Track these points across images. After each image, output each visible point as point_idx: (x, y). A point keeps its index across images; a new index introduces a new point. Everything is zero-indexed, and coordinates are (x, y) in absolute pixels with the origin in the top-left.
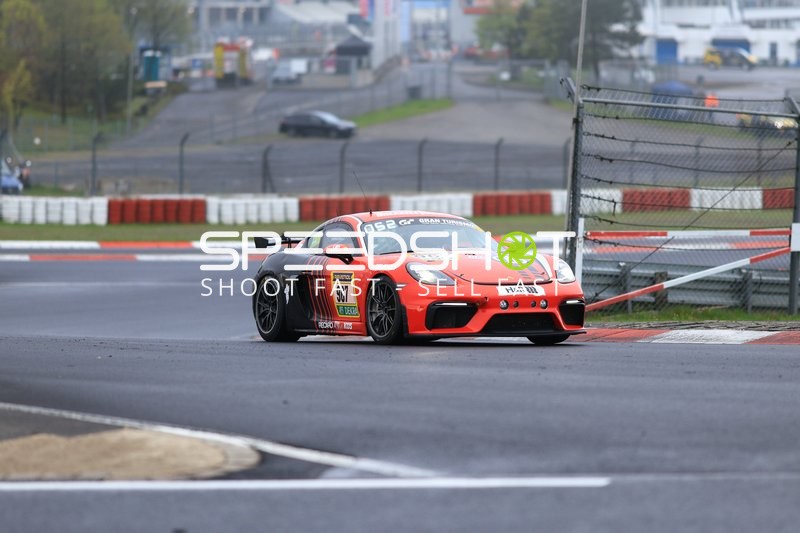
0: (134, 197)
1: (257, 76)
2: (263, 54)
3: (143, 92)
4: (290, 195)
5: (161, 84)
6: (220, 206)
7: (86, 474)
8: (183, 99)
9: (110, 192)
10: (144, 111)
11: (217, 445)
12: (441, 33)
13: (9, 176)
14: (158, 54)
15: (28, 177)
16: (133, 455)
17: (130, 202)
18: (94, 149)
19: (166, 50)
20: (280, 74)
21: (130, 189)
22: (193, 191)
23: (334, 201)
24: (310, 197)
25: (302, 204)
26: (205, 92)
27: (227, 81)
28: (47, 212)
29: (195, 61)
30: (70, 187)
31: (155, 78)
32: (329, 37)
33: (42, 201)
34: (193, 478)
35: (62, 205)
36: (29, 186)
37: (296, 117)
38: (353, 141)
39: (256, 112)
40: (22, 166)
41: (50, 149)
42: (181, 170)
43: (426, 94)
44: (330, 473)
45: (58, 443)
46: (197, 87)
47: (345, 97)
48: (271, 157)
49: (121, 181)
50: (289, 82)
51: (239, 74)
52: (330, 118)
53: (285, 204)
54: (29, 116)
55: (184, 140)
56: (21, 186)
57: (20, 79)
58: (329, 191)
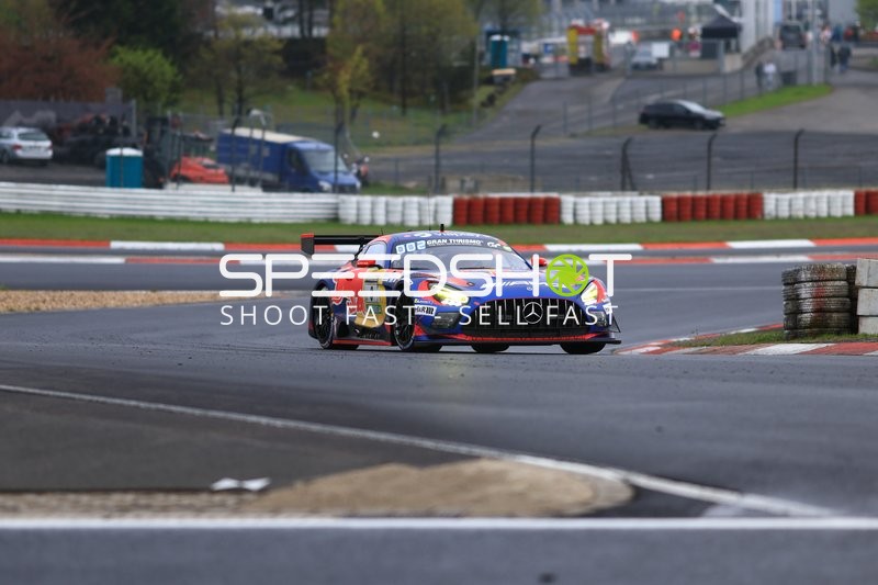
0: (481, 195)
1: (615, 61)
2: (621, 38)
3: (490, 81)
4: (652, 194)
5: (511, 71)
6: (575, 204)
7: (442, 510)
8: (534, 87)
9: (456, 191)
10: (491, 100)
11: (585, 478)
12: (818, 12)
13: (345, 173)
14: (506, 38)
15: (366, 176)
16: (493, 489)
17: (476, 200)
18: (437, 143)
19: (515, 34)
20: (639, 59)
21: (476, 189)
22: (545, 189)
23: (700, 199)
24: (674, 194)
25: (665, 203)
26: (557, 79)
27: (582, 67)
28: (387, 212)
29: (546, 45)
30: (411, 185)
31: (504, 65)
32: (694, 18)
33: (382, 199)
34: (559, 514)
35: (404, 204)
36: (368, 184)
37: (657, 106)
38: (720, 132)
39: (614, 100)
40: (360, 162)
41: (389, 144)
42: (533, 166)
43: (801, 79)
44: (713, 511)
45: (408, 474)
46: (548, 74)
47: (712, 83)
48: (629, 152)
49: (467, 178)
50: (650, 67)
51: (595, 59)
52: (695, 108)
53: (647, 202)
54: (366, 107)
55: (534, 135)
56: (358, 184)
57: (357, 67)
58: (695, 189)
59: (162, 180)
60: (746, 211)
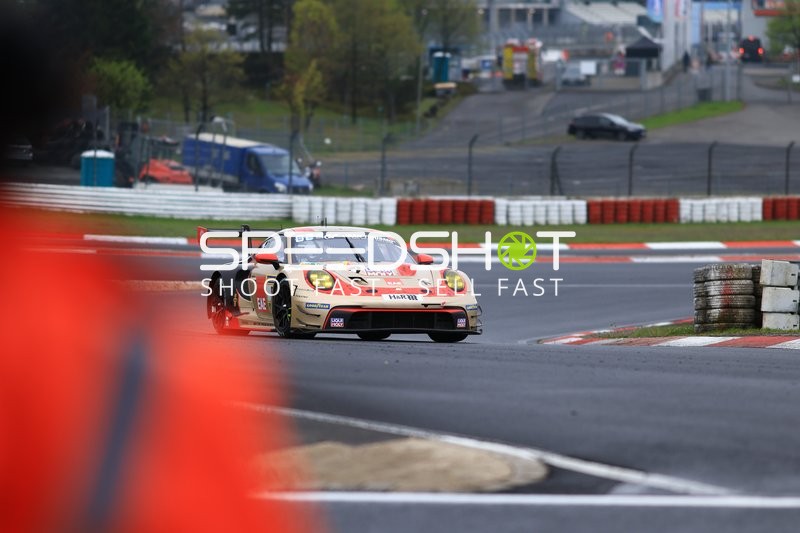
0: (423, 198)
1: (547, 78)
2: (553, 56)
3: (433, 93)
4: (578, 198)
5: (451, 85)
6: (508, 207)
7: (372, 485)
8: (472, 101)
9: (400, 194)
10: (433, 112)
11: (504, 457)
12: (732, 35)
13: (299, 176)
14: (448, 55)
15: (318, 177)
16: (419, 467)
17: (419, 201)
18: (384, 150)
19: (456, 52)
20: (567, 76)
21: (418, 192)
22: (481, 193)
23: (623, 203)
24: (599, 199)
25: (589, 207)
26: (494, 93)
27: (517, 82)
28: (337, 212)
29: (484, 62)
30: (359, 187)
31: (446, 80)
32: (619, 38)
33: (331, 200)
34: (479, 491)
35: (352, 205)
36: (319, 186)
37: (585, 118)
38: (641, 143)
39: (545, 113)
40: (313, 166)
41: (341, 150)
42: (470, 172)
43: (716, 96)
44: (620, 489)
45: (343, 452)
46: (485, 88)
47: (634, 99)
48: (558, 160)
49: (411, 182)
50: (579, 83)
51: (529, 75)
52: (619, 120)
53: (573, 206)
54: (319, 116)
55: (472, 143)
56: (311, 186)
57: (312, 79)
58: (618, 194)
59: (132, 180)
60: (664, 216)
